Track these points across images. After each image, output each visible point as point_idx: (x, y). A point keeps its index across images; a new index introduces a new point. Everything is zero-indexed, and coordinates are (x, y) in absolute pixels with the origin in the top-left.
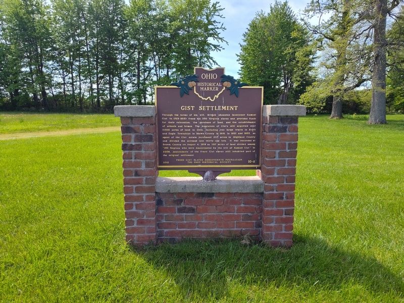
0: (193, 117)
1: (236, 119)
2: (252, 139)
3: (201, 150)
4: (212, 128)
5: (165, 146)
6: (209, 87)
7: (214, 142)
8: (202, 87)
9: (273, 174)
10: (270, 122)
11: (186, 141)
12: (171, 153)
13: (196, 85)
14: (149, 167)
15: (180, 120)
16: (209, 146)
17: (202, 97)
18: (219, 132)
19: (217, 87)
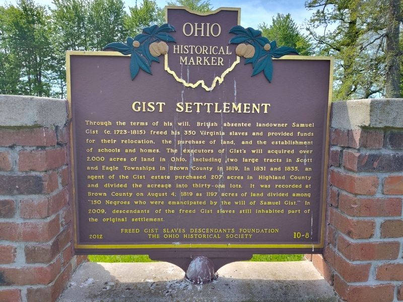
0: (161, 127)
1: (265, 134)
2: (304, 182)
3: (180, 206)
4: (207, 156)
5: (94, 198)
6: (202, 55)
7: (213, 189)
8: (184, 56)
9: (365, 278)
10: (364, 145)
11: (145, 186)
12: (109, 214)
13: (170, 52)
14: (35, 262)
15: (128, 136)
16: (199, 199)
17: (184, 82)
18: (223, 164)
19: (221, 55)
